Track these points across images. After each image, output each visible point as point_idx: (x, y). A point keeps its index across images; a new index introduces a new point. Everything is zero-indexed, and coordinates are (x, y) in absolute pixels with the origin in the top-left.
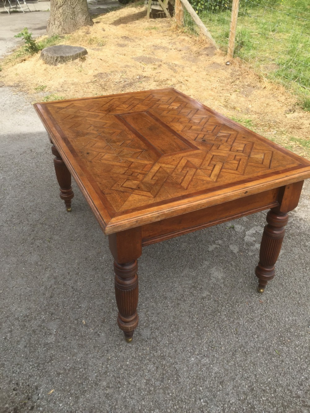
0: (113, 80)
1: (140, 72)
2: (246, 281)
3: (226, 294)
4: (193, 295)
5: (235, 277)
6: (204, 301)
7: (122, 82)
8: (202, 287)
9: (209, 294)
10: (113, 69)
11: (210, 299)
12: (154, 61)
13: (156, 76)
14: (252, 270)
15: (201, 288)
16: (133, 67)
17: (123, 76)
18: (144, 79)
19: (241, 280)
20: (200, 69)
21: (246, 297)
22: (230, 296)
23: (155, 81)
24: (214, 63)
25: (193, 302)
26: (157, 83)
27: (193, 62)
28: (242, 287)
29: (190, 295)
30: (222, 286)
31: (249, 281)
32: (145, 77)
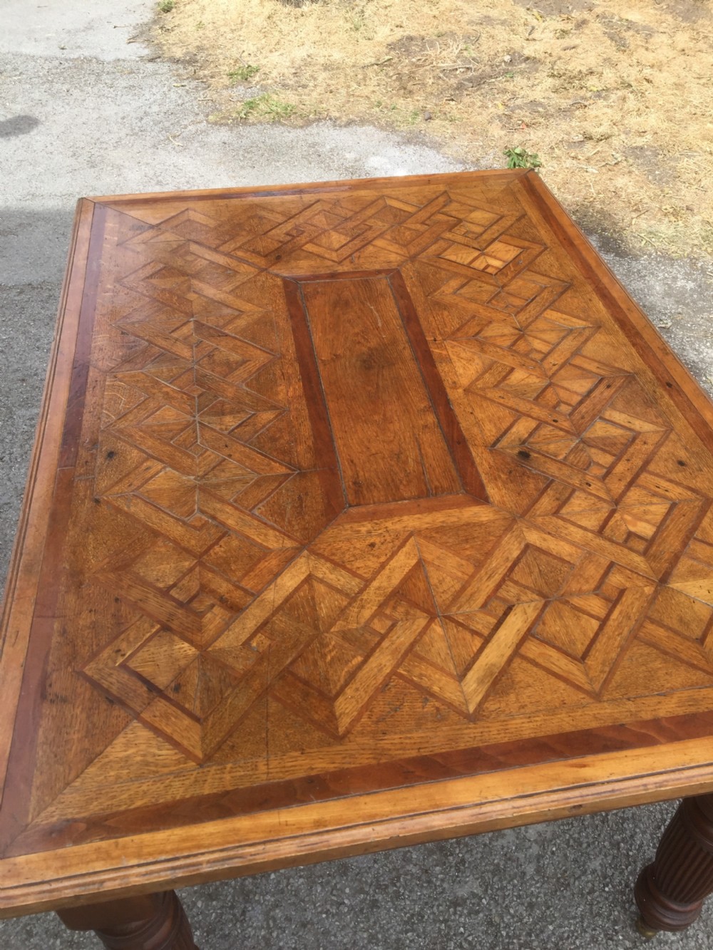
0: (435, 63)
1: (518, 42)
2: (610, 872)
3: (531, 906)
4: (429, 882)
5: (581, 844)
6: (455, 913)
7: (458, 72)
8: (467, 856)
9: (478, 891)
10: (444, 28)
11: (477, 912)
12: (570, 8)
13: (560, 58)
14: (644, 832)
15: (463, 861)
16: (503, 23)
17: (465, 53)
18: (523, 65)
19: (595, 864)
20: (701, 45)
21: (593, 937)
22: (542, 918)
23: (553, 76)
25: (422, 909)
26: (557, 82)
27: (685, 19)
28: (591, 892)
29: (419, 879)
30: (530, 869)
31: (622, 873)
32: (528, 58)
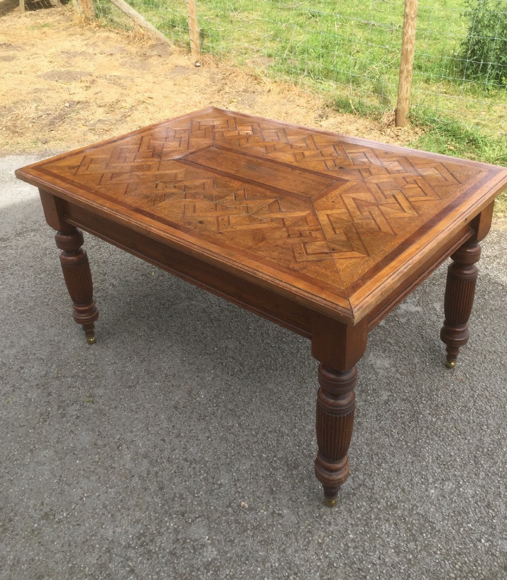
0: (24, 117)
1: (66, 96)
2: (423, 359)
3: (410, 386)
4: (370, 403)
5: (406, 358)
6: (389, 406)
7: (43, 117)
8: (374, 387)
9: (389, 393)
10: (15, 99)
11: (396, 400)
12: (79, 76)
13: (96, 98)
14: (420, 342)
15: (374, 390)
16: (49, 89)
17: (39, 108)
18: (78, 106)
19: (416, 360)
20: (160, 78)
21: (438, 380)
22: (417, 386)
23: (100, 106)
24: (176, 66)
25: (377, 412)
26: (106, 109)
27: (144, 69)
28: (424, 369)
29: (366, 405)
30: (398, 376)
31: (426, 357)
32: (79, 102)
